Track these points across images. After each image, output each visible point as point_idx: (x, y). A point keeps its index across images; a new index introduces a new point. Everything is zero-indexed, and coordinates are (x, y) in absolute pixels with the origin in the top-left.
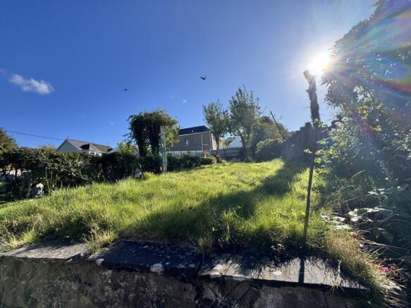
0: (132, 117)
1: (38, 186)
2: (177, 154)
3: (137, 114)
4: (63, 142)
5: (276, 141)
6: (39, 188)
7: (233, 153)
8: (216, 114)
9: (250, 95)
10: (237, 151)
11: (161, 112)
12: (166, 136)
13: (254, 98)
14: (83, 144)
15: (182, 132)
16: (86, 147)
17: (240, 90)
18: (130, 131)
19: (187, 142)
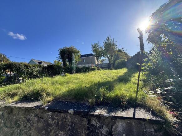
0: (60, 49)
1: (20, 79)
2: (80, 66)
3: (62, 48)
5: (124, 60)
6: (20, 80)
8: (97, 48)
9: (112, 40)
10: (106, 65)
11: (73, 47)
12: (75, 58)
13: (115, 41)
14: (39, 61)
15: (82, 56)
16: (40, 63)
18: (59, 56)
19: (84, 61)
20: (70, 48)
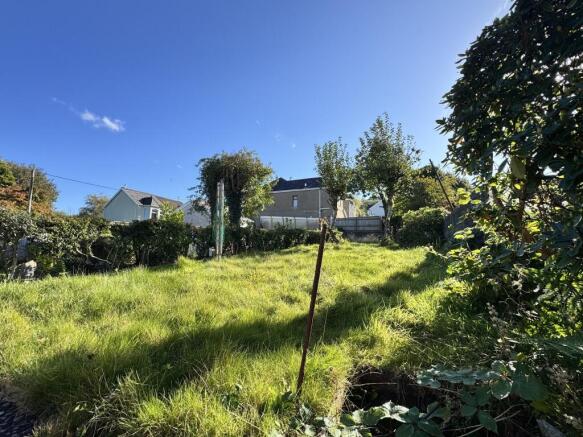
0: (203, 160)
1: (27, 264)
3: (211, 156)
4: (117, 191)
5: (437, 213)
6: (30, 268)
7: (369, 226)
8: (335, 160)
9: (396, 130)
10: (377, 222)
11: (248, 154)
14: (144, 197)
16: (147, 201)
17: (380, 123)
19: (296, 202)
20: (237, 156)
